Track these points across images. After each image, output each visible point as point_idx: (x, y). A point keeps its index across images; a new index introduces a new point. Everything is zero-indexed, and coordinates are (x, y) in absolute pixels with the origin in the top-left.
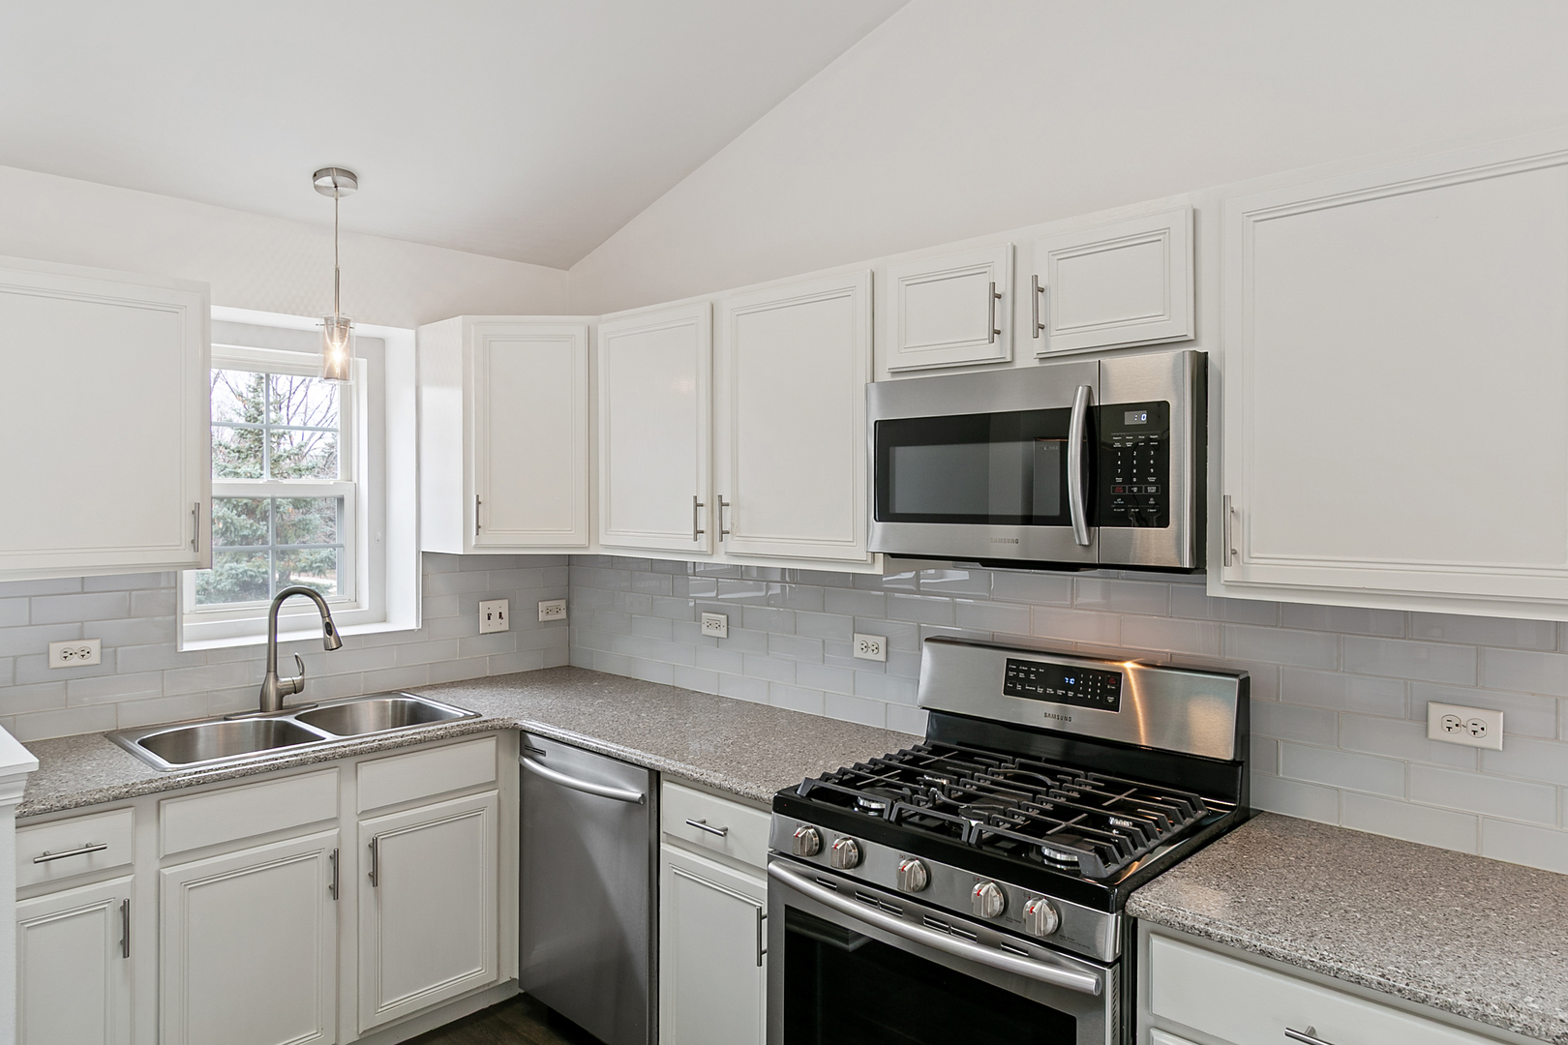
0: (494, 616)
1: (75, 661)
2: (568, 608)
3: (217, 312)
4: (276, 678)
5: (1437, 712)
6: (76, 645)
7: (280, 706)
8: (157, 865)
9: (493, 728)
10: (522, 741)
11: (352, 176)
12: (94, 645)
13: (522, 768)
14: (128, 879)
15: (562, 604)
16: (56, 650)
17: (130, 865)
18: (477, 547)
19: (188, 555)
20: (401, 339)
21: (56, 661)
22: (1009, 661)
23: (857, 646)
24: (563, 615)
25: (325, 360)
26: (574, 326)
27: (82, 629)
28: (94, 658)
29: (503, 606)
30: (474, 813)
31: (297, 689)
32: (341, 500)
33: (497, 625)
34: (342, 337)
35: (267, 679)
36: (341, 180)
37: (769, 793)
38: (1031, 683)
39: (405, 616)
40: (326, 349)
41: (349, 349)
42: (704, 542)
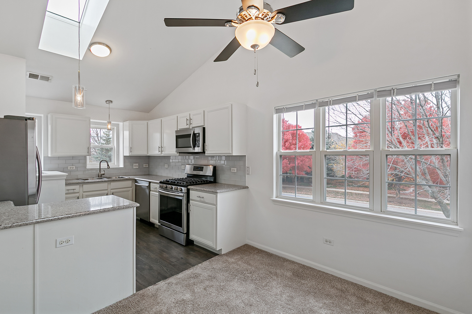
0: (136, 166)
1: (71, 169)
2: (149, 166)
3: (91, 120)
4: (101, 172)
5: (232, 168)
6: (72, 167)
7: (101, 177)
8: (82, 193)
9: (131, 179)
10: (136, 181)
11: (112, 101)
12: (74, 167)
13: (136, 185)
14: (79, 194)
15: (148, 165)
16: (69, 167)
17: (79, 192)
18: (131, 154)
19: (87, 154)
20: (121, 124)
21: (69, 169)
22: (194, 166)
23: (182, 167)
24: (148, 166)
25: (108, 127)
26: (145, 122)
27: (73, 165)
28: (74, 169)
29: (138, 164)
30: (128, 191)
31: (104, 174)
32: (112, 148)
33: (136, 167)
34: (110, 124)
35: (99, 173)
36: (110, 102)
37: (159, 182)
38: (196, 169)
39: (121, 165)
40: (108, 126)
41: (111, 126)
42: (160, 153)
